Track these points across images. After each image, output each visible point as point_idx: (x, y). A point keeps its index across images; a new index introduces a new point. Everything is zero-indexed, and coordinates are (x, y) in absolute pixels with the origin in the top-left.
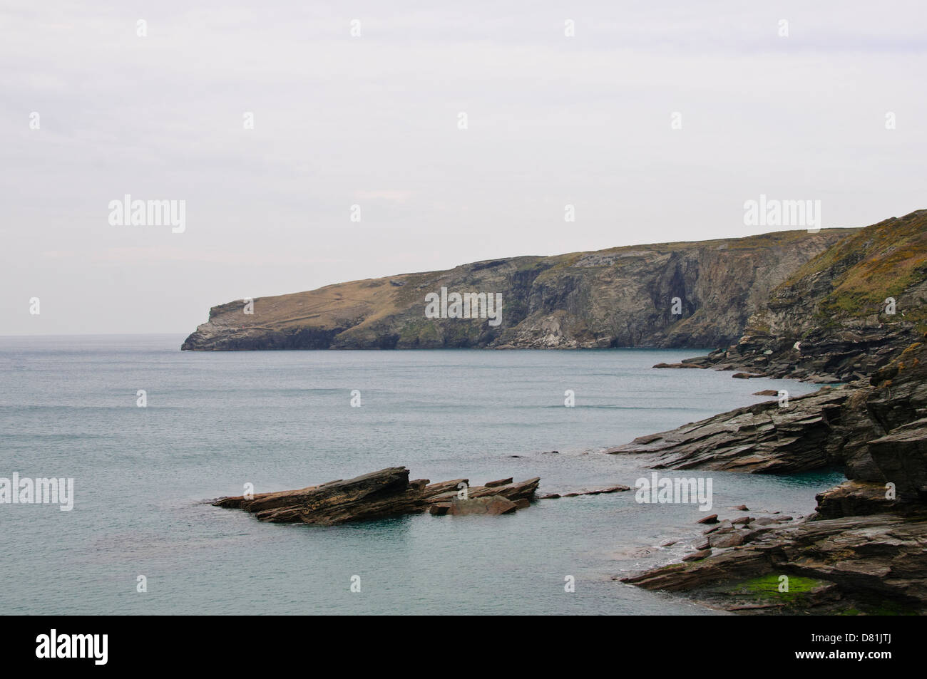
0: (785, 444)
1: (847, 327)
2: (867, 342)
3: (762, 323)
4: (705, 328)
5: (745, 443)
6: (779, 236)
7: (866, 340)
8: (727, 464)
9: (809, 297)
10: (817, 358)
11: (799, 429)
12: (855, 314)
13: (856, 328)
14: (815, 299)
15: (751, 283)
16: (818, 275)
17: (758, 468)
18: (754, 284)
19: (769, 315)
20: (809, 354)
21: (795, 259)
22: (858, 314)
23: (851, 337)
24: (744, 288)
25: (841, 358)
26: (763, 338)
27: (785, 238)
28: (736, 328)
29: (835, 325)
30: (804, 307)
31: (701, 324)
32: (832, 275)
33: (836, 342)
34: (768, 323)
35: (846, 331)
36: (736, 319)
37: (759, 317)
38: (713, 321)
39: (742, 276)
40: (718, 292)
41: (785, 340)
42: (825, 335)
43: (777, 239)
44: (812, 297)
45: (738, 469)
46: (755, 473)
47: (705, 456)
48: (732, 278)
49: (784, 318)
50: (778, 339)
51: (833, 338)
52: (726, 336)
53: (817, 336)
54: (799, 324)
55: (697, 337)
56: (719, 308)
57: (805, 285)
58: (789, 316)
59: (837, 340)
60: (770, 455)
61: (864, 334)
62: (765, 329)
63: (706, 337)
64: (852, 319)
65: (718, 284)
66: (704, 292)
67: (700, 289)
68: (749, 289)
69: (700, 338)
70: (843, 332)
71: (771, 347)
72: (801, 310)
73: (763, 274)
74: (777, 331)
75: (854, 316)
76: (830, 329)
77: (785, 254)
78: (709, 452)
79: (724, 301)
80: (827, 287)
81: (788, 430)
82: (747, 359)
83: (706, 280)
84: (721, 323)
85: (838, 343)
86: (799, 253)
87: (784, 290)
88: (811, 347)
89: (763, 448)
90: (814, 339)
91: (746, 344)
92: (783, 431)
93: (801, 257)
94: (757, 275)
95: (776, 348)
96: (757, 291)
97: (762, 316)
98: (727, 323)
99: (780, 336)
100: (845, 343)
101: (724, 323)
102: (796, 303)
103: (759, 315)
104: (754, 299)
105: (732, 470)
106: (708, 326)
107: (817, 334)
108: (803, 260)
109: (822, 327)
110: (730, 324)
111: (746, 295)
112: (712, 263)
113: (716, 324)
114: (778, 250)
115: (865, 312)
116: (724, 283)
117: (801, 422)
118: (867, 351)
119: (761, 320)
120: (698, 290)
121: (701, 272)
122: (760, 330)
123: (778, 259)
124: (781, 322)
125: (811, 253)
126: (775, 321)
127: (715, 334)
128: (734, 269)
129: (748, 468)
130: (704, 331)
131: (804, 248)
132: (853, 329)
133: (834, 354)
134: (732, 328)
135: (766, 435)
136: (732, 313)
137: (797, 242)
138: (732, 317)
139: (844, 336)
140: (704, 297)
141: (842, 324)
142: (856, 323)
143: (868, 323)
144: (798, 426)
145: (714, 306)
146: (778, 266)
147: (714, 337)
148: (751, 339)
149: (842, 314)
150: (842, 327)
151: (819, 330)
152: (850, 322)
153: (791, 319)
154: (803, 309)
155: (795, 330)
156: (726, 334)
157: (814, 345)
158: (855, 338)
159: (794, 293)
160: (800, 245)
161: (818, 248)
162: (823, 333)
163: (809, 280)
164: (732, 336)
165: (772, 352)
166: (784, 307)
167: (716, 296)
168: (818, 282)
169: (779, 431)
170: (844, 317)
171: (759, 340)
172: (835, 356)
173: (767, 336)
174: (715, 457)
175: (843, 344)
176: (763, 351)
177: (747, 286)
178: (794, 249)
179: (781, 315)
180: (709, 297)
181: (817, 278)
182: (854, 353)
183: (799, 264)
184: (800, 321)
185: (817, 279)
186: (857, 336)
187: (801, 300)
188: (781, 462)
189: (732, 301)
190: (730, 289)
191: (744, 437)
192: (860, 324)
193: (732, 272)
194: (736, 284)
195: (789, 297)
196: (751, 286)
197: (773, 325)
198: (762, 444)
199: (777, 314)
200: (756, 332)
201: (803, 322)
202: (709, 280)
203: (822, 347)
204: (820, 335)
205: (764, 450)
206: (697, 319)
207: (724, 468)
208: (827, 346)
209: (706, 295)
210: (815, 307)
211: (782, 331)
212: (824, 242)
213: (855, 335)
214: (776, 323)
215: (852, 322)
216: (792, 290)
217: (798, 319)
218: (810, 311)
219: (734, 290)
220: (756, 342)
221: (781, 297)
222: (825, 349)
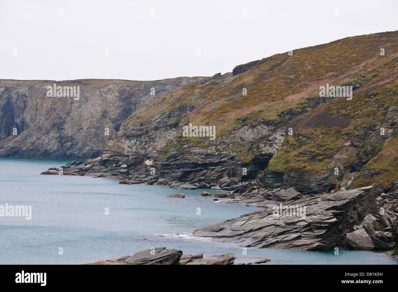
0: (320, 233)
1: (194, 153)
2: (208, 164)
3: (118, 146)
4: (32, 144)
5: (293, 233)
6: (87, 82)
7: (207, 162)
8: (289, 245)
9: (153, 131)
10: (173, 172)
11: (327, 225)
12: (200, 145)
13: (201, 154)
14: (157, 132)
15: (68, 114)
16: (160, 116)
17: (309, 247)
18: (71, 114)
19: (123, 141)
20: (167, 169)
21: (98, 99)
22: (202, 145)
23: (197, 159)
24: (63, 117)
25: (190, 172)
26: (119, 156)
27: (91, 84)
28: (56, 145)
29: (187, 151)
30: (149, 137)
31: (29, 140)
32: (169, 117)
33: (187, 162)
34: (122, 146)
35: (194, 155)
36: (56, 138)
37: (115, 142)
38: (38, 139)
39: (62, 109)
40: (43, 118)
41: (136, 158)
42: (179, 158)
43: (85, 84)
44: (155, 131)
45: (296, 248)
46: (309, 250)
47: (271, 240)
48: (55, 109)
49: (135, 144)
50: (131, 157)
51: (185, 159)
52: (48, 150)
53: (174, 158)
54: (145, 148)
55: (26, 150)
56: (44, 130)
57: (150, 122)
58: (138, 142)
59: (187, 161)
60: (313, 240)
61: (206, 158)
62: (120, 150)
63: (32, 150)
64: (199, 148)
65: (43, 113)
66: (31, 117)
67: (28, 116)
68: (66, 118)
69: (28, 150)
70: (192, 156)
71: (126, 163)
72: (147, 139)
73: (77, 108)
74: (130, 152)
75: (200, 146)
76: (183, 154)
77: (92, 95)
78: (272, 237)
79: (47, 125)
80: (165, 125)
81: (319, 225)
82: (111, 170)
83: (33, 109)
84: (45, 140)
85: (188, 163)
86: (101, 95)
87: (135, 125)
88: (169, 165)
89: (307, 236)
90: (172, 159)
91: (107, 160)
92: (315, 226)
93: (102, 98)
94: (73, 108)
95: (129, 164)
96: (72, 119)
97: (118, 141)
98: (50, 141)
99: (133, 155)
100: (193, 163)
101: (47, 141)
102: (144, 134)
103: (115, 140)
104: (70, 125)
105: (293, 248)
106: (34, 142)
107: (174, 157)
108: (104, 100)
109: (178, 153)
110: (52, 142)
111: (64, 122)
112: (39, 97)
113: (40, 141)
114: (88, 92)
115: (207, 144)
116: (48, 112)
117: (326, 221)
118: (207, 169)
119: (117, 144)
120: (26, 116)
121: (30, 103)
122: (117, 151)
123: (87, 98)
124: (133, 146)
125: (109, 96)
126: (129, 145)
127: (40, 148)
128: (56, 103)
129: (303, 247)
130: (31, 146)
131: (104, 92)
132: (198, 154)
133: (185, 170)
134: (52, 145)
135: (304, 228)
136: (53, 134)
137: (100, 88)
138: (53, 136)
139: (193, 159)
140: (31, 121)
141: (191, 151)
142: (201, 151)
143: (209, 152)
144: (326, 223)
145: (39, 129)
146: (87, 103)
147: (39, 151)
148: (111, 156)
149: (191, 144)
150: (191, 153)
151: (176, 154)
152: (197, 150)
153: (140, 144)
154: (149, 138)
155: (143, 152)
156: (48, 148)
157: (171, 163)
158: (199, 160)
159: (143, 127)
160: (102, 90)
161: (113, 92)
162: (178, 156)
163: (154, 119)
164: (52, 150)
165: (127, 166)
166: (135, 136)
167: (41, 121)
168: (159, 122)
169: (312, 226)
170: (193, 146)
171: (116, 157)
172: (186, 171)
173: (122, 155)
174: (280, 241)
175: (191, 164)
176: (120, 165)
177: (65, 116)
178: (98, 92)
179: (133, 142)
180: (36, 121)
181: (159, 118)
182: (198, 170)
183: (101, 102)
184: (146, 146)
185: (159, 120)
186: (201, 159)
187: (147, 132)
188: (321, 244)
189: (54, 125)
190: (52, 117)
191: (291, 229)
192: (204, 152)
193: (54, 105)
194: (57, 114)
195: (139, 130)
196: (68, 116)
197: (126, 148)
198: (305, 233)
199: (130, 140)
200: (114, 152)
201: (149, 147)
202: (36, 110)
203: (177, 165)
204: (176, 157)
205: (307, 237)
206: (26, 137)
207: (288, 247)
208: (180, 164)
209: (33, 120)
210: (157, 137)
211: (133, 152)
212: (117, 89)
213: (199, 159)
214: (129, 147)
215: (198, 150)
216: (141, 125)
217: (144, 145)
218: (153, 140)
219: (56, 118)
220: (114, 159)
221: (133, 130)
222: (179, 166)
